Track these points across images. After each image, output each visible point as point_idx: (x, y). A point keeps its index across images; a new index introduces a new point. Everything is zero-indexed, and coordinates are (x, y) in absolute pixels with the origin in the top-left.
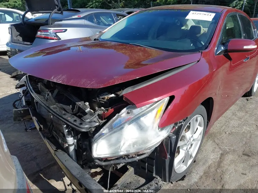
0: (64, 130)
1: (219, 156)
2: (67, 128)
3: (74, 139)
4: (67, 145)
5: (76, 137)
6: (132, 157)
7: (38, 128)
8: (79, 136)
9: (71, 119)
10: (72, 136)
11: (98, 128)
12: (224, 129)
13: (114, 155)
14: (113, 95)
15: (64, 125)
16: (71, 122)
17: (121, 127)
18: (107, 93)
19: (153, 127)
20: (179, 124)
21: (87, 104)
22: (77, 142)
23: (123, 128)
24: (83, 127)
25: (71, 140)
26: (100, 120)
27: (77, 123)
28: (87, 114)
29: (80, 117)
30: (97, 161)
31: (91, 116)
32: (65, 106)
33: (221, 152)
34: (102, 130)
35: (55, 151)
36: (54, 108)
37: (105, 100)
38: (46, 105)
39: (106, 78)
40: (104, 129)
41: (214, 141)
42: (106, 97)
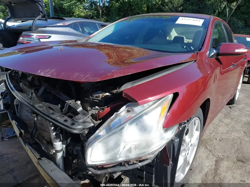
0: (51, 133)
1: (214, 163)
2: (55, 130)
3: (63, 144)
4: (54, 152)
5: (65, 141)
6: (134, 164)
7: (17, 132)
8: (69, 141)
9: (60, 118)
10: (60, 141)
11: (93, 130)
12: (214, 135)
13: (112, 161)
14: (108, 94)
15: (52, 126)
16: (60, 122)
17: (120, 126)
19: (158, 127)
20: (183, 125)
21: (79, 102)
22: (66, 148)
23: (123, 128)
24: (76, 127)
25: (59, 145)
26: (94, 121)
27: (68, 124)
28: (80, 114)
29: (71, 117)
30: (91, 169)
31: (85, 116)
32: (52, 106)
33: (215, 159)
34: (97, 132)
35: (39, 159)
36: (40, 107)
37: (100, 99)
38: (30, 104)
39: (102, 71)
40: (101, 131)
42: (101, 95)
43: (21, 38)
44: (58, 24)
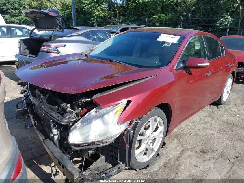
0: (51, 124)
1: (180, 152)
2: (53, 122)
3: (58, 131)
4: (52, 135)
5: (60, 129)
6: (98, 144)
7: (33, 122)
8: (62, 129)
9: (55, 115)
10: (56, 129)
11: (75, 122)
12: (190, 131)
13: (86, 142)
14: (89, 99)
15: (51, 120)
16: (55, 117)
17: (89, 121)
18: (84, 98)
19: (112, 122)
20: (135, 121)
21: (69, 105)
22: (60, 133)
23: (91, 122)
24: (63, 121)
25: (55, 131)
26: (76, 117)
27: (59, 119)
28: (68, 112)
29: (62, 115)
30: (73, 146)
31: (70, 114)
32: (52, 107)
33: (182, 149)
34: (76, 124)
35: (44, 139)
36: (45, 108)
37: (82, 103)
38: (39, 105)
39: (82, 86)
40: (78, 123)
41: (179, 141)
42: (83, 101)
43: (43, 47)
44: (72, 34)
